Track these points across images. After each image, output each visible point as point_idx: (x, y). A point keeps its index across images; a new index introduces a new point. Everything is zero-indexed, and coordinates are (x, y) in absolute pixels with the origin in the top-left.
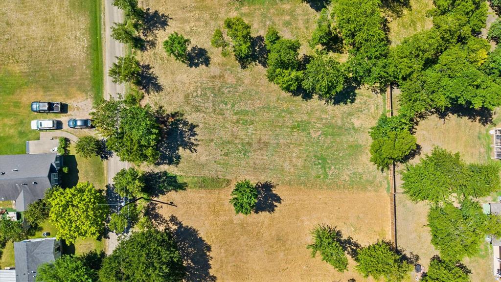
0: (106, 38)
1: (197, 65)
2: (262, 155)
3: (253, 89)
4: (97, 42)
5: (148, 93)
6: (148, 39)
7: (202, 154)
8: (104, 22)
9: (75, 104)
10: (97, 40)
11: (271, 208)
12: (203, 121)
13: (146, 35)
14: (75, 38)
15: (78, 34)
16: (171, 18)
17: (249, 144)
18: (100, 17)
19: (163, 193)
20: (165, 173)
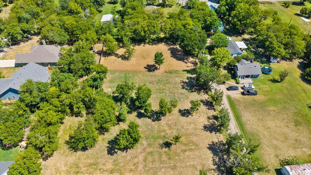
0: (234, 122)
1: (185, 110)
2: (152, 80)
3: (157, 101)
4: (238, 119)
5: (206, 99)
6: (212, 120)
7: (178, 80)
8: (237, 128)
9: (239, 95)
10: (239, 120)
11: (148, 66)
12: (179, 90)
13: (214, 122)
14: (250, 121)
15: (249, 122)
16: (202, 130)
17: (157, 83)
18: (240, 130)
19: (192, 69)
20: (192, 74)
